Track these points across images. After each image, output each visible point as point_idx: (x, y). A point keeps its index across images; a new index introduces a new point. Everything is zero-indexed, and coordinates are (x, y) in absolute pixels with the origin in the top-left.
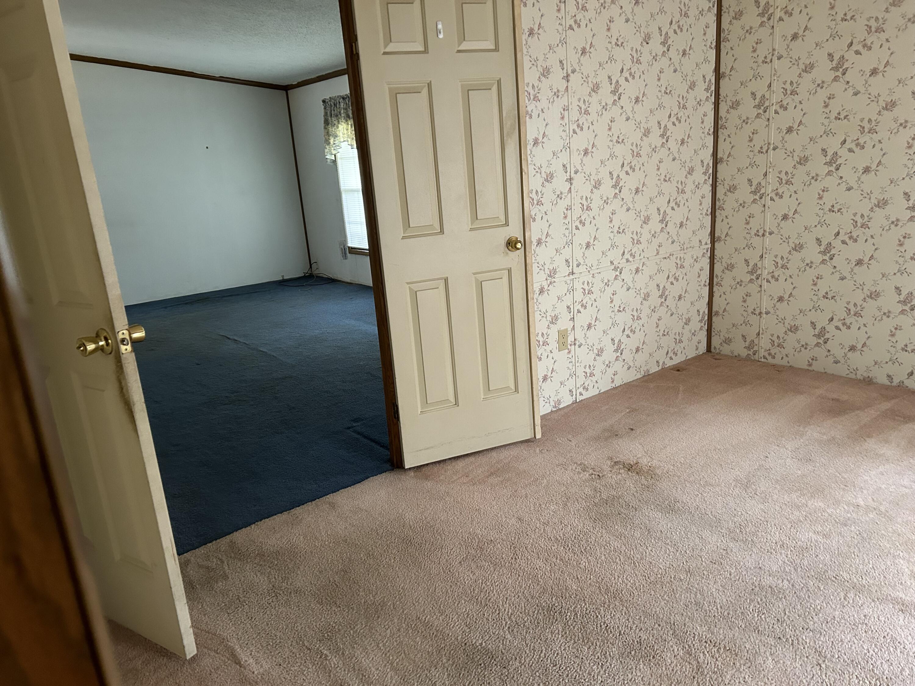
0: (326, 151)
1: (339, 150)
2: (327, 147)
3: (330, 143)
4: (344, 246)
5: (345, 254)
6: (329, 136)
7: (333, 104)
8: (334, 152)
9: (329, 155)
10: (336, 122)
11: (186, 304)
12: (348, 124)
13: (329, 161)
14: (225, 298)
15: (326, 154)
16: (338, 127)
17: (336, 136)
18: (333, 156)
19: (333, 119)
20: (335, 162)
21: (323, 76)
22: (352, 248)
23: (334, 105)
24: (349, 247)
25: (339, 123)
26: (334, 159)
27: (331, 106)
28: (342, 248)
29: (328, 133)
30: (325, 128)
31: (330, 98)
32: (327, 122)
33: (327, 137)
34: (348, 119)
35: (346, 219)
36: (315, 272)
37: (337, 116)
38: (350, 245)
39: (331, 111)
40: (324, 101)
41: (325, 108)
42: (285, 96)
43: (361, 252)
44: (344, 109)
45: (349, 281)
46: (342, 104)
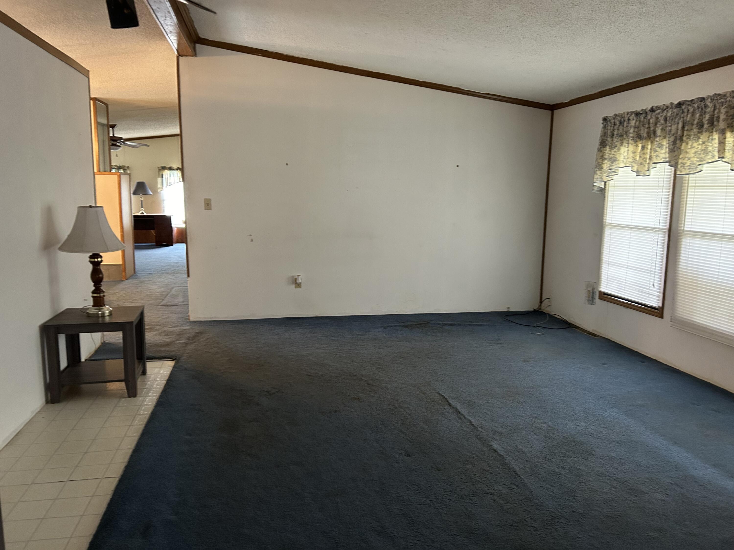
0: (596, 177)
1: (614, 177)
2: (598, 172)
3: (602, 168)
4: (593, 289)
5: (593, 298)
6: (603, 160)
7: (618, 123)
8: (605, 179)
9: (598, 182)
10: (618, 144)
11: (406, 326)
12: (637, 146)
13: (596, 188)
14: (446, 327)
15: (595, 180)
16: (619, 150)
17: (613, 160)
18: (603, 183)
19: (615, 140)
20: (603, 191)
21: (609, 89)
22: (605, 294)
23: (620, 123)
24: (601, 293)
25: (622, 144)
26: (603, 187)
27: (615, 124)
28: (589, 291)
29: (602, 156)
30: (600, 150)
31: (616, 115)
32: (603, 144)
33: (600, 161)
34: (638, 140)
35: (605, 258)
36: (545, 308)
37: (621, 136)
38: (604, 288)
39: (614, 130)
40: (605, 119)
41: (605, 127)
42: (550, 117)
43: (618, 301)
44: (635, 127)
45: (590, 329)
46: (633, 123)
